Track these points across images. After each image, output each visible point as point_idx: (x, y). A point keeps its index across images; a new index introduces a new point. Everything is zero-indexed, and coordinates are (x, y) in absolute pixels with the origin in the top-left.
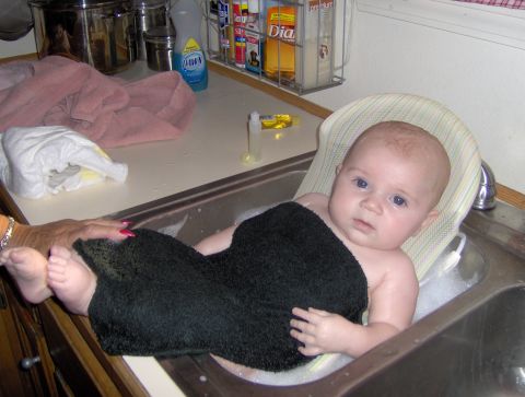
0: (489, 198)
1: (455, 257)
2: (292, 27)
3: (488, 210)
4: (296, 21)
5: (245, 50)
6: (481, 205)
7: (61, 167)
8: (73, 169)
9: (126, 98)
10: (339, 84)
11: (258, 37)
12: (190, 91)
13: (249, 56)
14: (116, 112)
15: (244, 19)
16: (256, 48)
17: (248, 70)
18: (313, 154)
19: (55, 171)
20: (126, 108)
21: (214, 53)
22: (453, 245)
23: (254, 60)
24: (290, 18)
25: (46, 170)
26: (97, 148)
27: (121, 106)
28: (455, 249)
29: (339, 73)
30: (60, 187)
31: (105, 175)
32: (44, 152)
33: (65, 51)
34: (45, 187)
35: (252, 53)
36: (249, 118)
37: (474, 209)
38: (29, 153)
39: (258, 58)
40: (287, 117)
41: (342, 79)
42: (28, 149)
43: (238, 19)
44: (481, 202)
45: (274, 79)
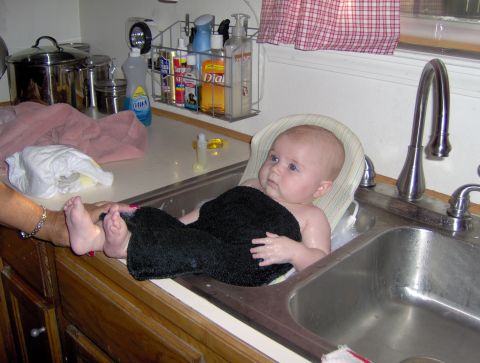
0: (371, 179)
1: (353, 219)
2: (221, 75)
3: (371, 187)
4: (225, 70)
5: (184, 93)
6: (366, 183)
7: (68, 174)
8: (76, 176)
9: (97, 130)
10: (255, 115)
11: (195, 83)
12: (142, 126)
13: (187, 98)
14: (91, 140)
15: (184, 70)
16: (193, 91)
17: (187, 108)
18: (246, 162)
19: (63, 177)
20: (99, 137)
21: (157, 96)
22: (350, 211)
23: (191, 100)
24: (220, 68)
25: (58, 176)
26: (92, 161)
27: (95, 135)
28: (352, 213)
29: (255, 107)
30: (66, 189)
31: (97, 181)
32: (57, 162)
33: (36, 98)
34: (57, 189)
35: (190, 95)
36: (198, 137)
37: (361, 187)
38: (45, 163)
39: (195, 98)
40: (219, 140)
41: (258, 111)
42: (45, 160)
43: (178, 70)
44: (366, 182)
45: (209, 113)
